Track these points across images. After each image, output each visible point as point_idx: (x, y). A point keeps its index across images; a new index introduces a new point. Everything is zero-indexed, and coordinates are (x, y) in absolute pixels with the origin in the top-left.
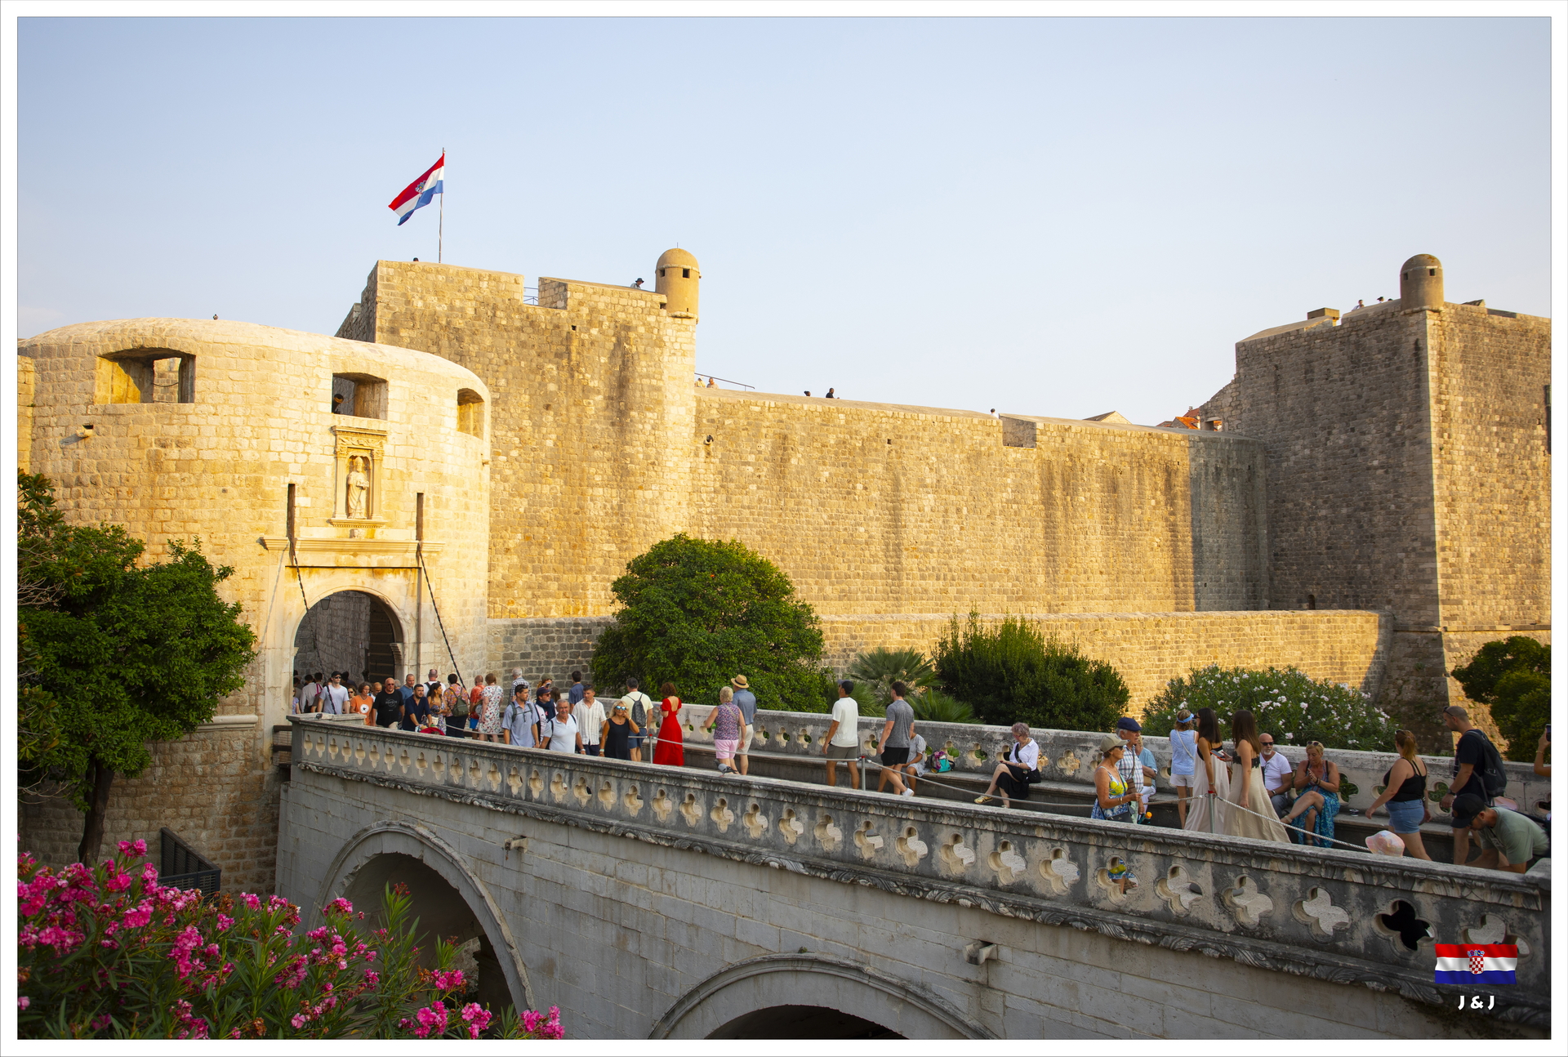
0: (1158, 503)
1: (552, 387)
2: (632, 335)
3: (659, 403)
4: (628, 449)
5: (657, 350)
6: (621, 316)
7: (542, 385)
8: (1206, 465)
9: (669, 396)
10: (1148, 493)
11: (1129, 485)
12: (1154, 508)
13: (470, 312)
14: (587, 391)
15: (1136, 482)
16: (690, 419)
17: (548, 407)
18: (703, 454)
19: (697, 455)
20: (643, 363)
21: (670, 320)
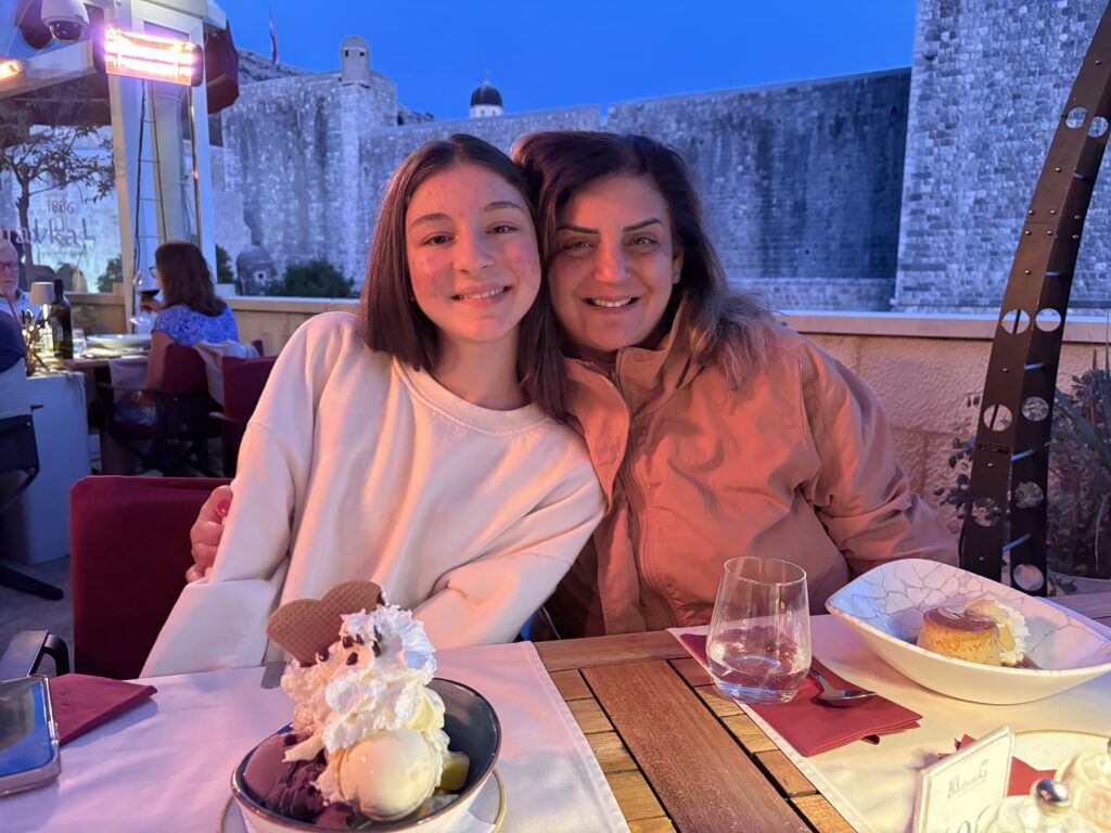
0: (747, 168)
1: (291, 145)
2: (325, 104)
3: (340, 145)
4: (327, 177)
5: (337, 111)
6: (319, 92)
7: (287, 145)
8: (821, 118)
9: (345, 139)
10: (735, 160)
11: (711, 155)
12: (742, 174)
13: (255, 109)
14: (306, 144)
15: (719, 151)
16: (355, 152)
17: (290, 158)
18: (364, 174)
19: (360, 175)
20: (331, 121)
21: (342, 88)
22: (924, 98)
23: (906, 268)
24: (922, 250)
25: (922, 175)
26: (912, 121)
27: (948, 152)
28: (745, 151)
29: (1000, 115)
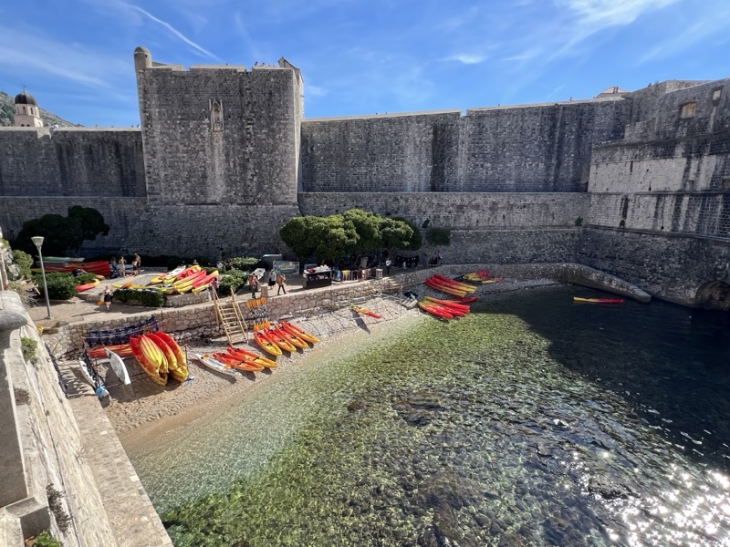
0: (112, 157)
10: (107, 154)
12: (111, 159)
15: (101, 150)
22: (146, 144)
23: (149, 194)
24: (153, 188)
25: (149, 166)
26: (144, 150)
27: (155, 160)
28: (110, 152)
29: (167, 151)
